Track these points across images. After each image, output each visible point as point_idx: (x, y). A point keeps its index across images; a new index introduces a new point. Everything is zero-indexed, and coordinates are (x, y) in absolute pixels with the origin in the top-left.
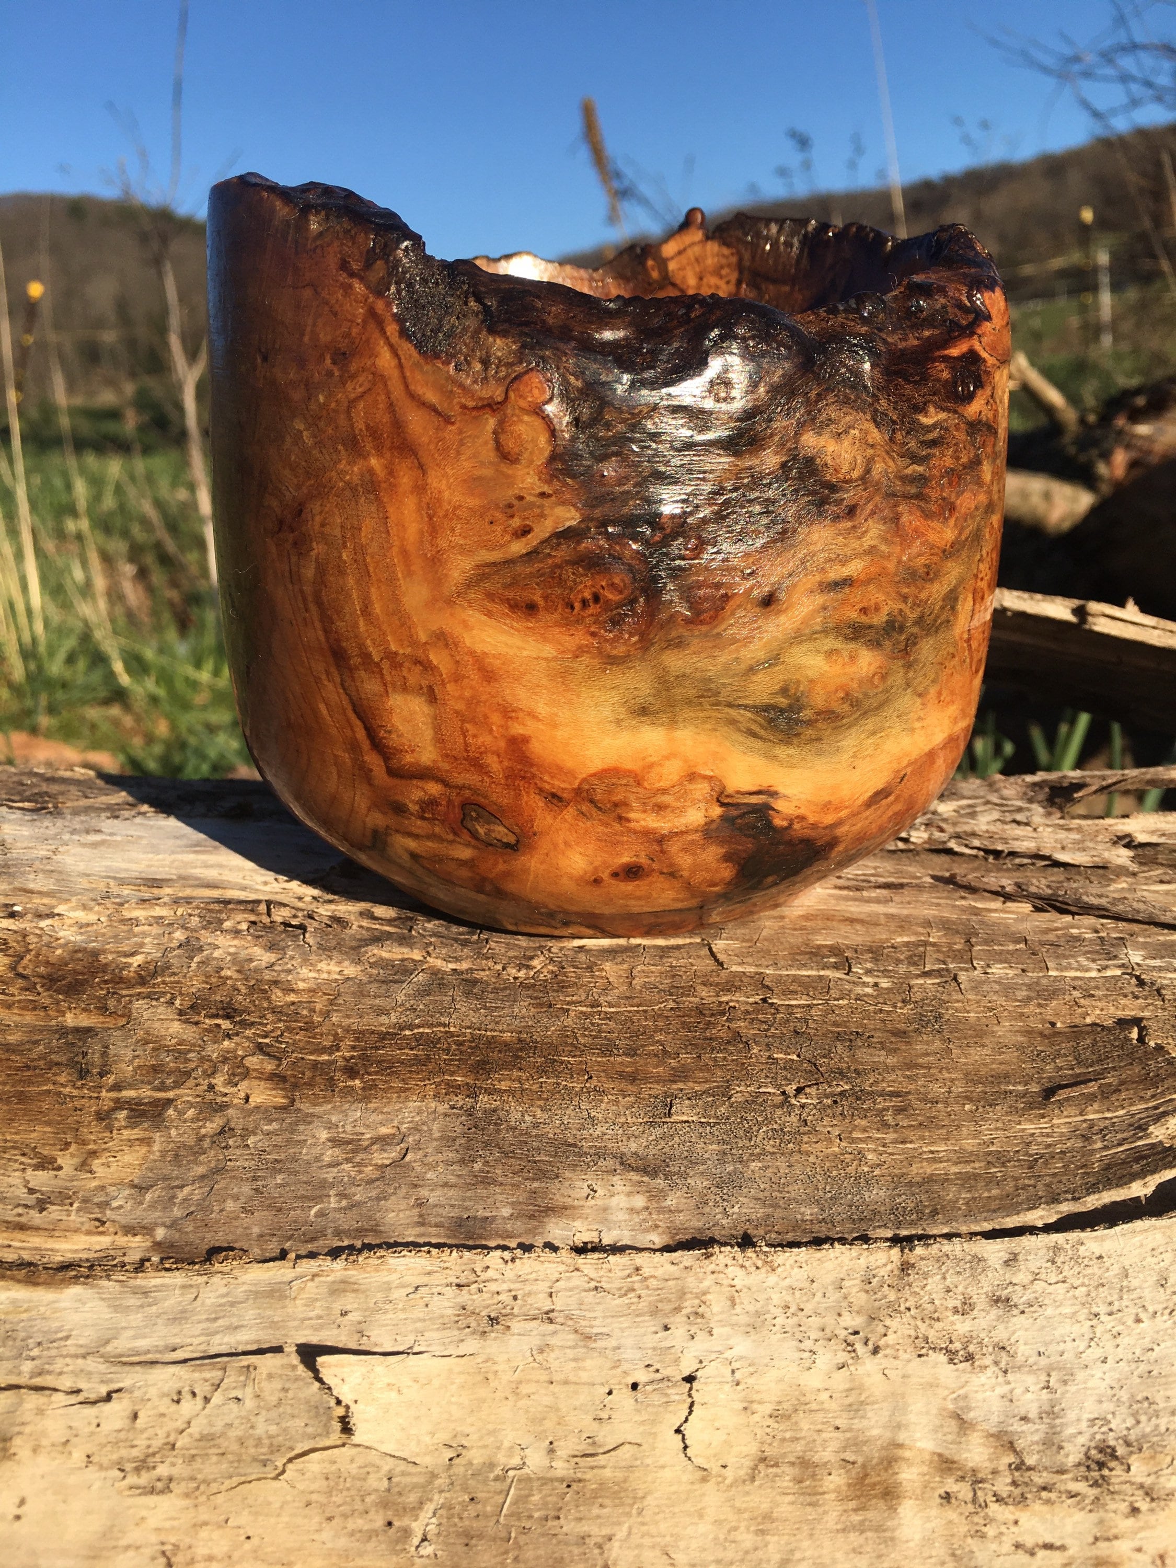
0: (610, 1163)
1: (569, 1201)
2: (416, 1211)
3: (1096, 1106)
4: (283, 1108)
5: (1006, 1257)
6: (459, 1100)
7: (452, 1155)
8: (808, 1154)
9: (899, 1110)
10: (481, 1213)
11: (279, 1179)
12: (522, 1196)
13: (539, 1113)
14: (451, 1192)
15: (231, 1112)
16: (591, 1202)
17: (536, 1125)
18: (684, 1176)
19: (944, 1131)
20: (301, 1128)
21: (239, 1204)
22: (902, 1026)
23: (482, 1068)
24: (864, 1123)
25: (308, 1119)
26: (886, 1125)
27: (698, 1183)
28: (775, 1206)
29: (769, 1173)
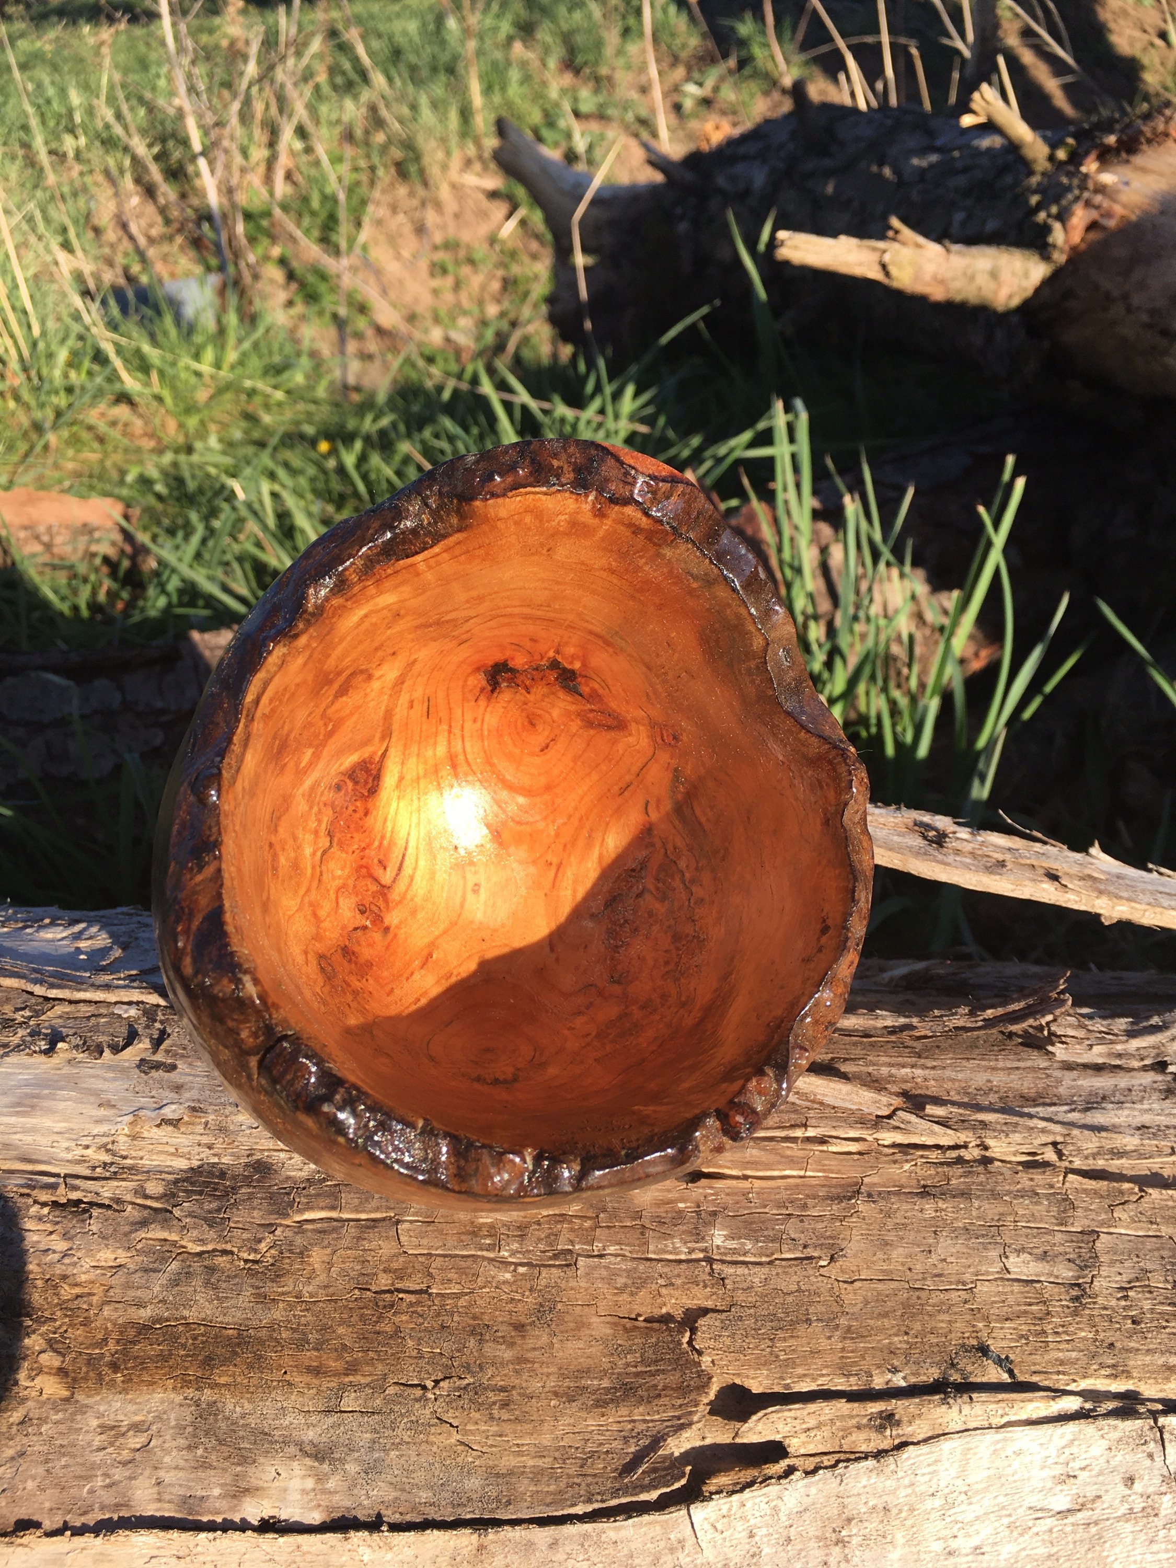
0: (293, 1450)
1: (261, 1483)
2: (156, 1489)
3: (641, 1409)
4: (67, 1400)
5: (550, 1540)
6: (190, 1392)
7: (182, 1442)
8: (432, 1444)
9: (505, 1405)
10: (200, 1493)
11: (63, 1461)
12: (228, 1479)
13: (246, 1405)
14: (181, 1474)
15: (30, 1404)
16: (276, 1483)
17: (243, 1416)
18: (342, 1461)
19: (530, 1426)
20: (79, 1417)
21: (36, 1483)
22: (523, 1319)
23: (208, 1362)
24: (477, 1415)
25: (83, 1409)
26: (492, 1418)
27: (352, 1468)
28: (403, 1490)
29: (402, 1461)
